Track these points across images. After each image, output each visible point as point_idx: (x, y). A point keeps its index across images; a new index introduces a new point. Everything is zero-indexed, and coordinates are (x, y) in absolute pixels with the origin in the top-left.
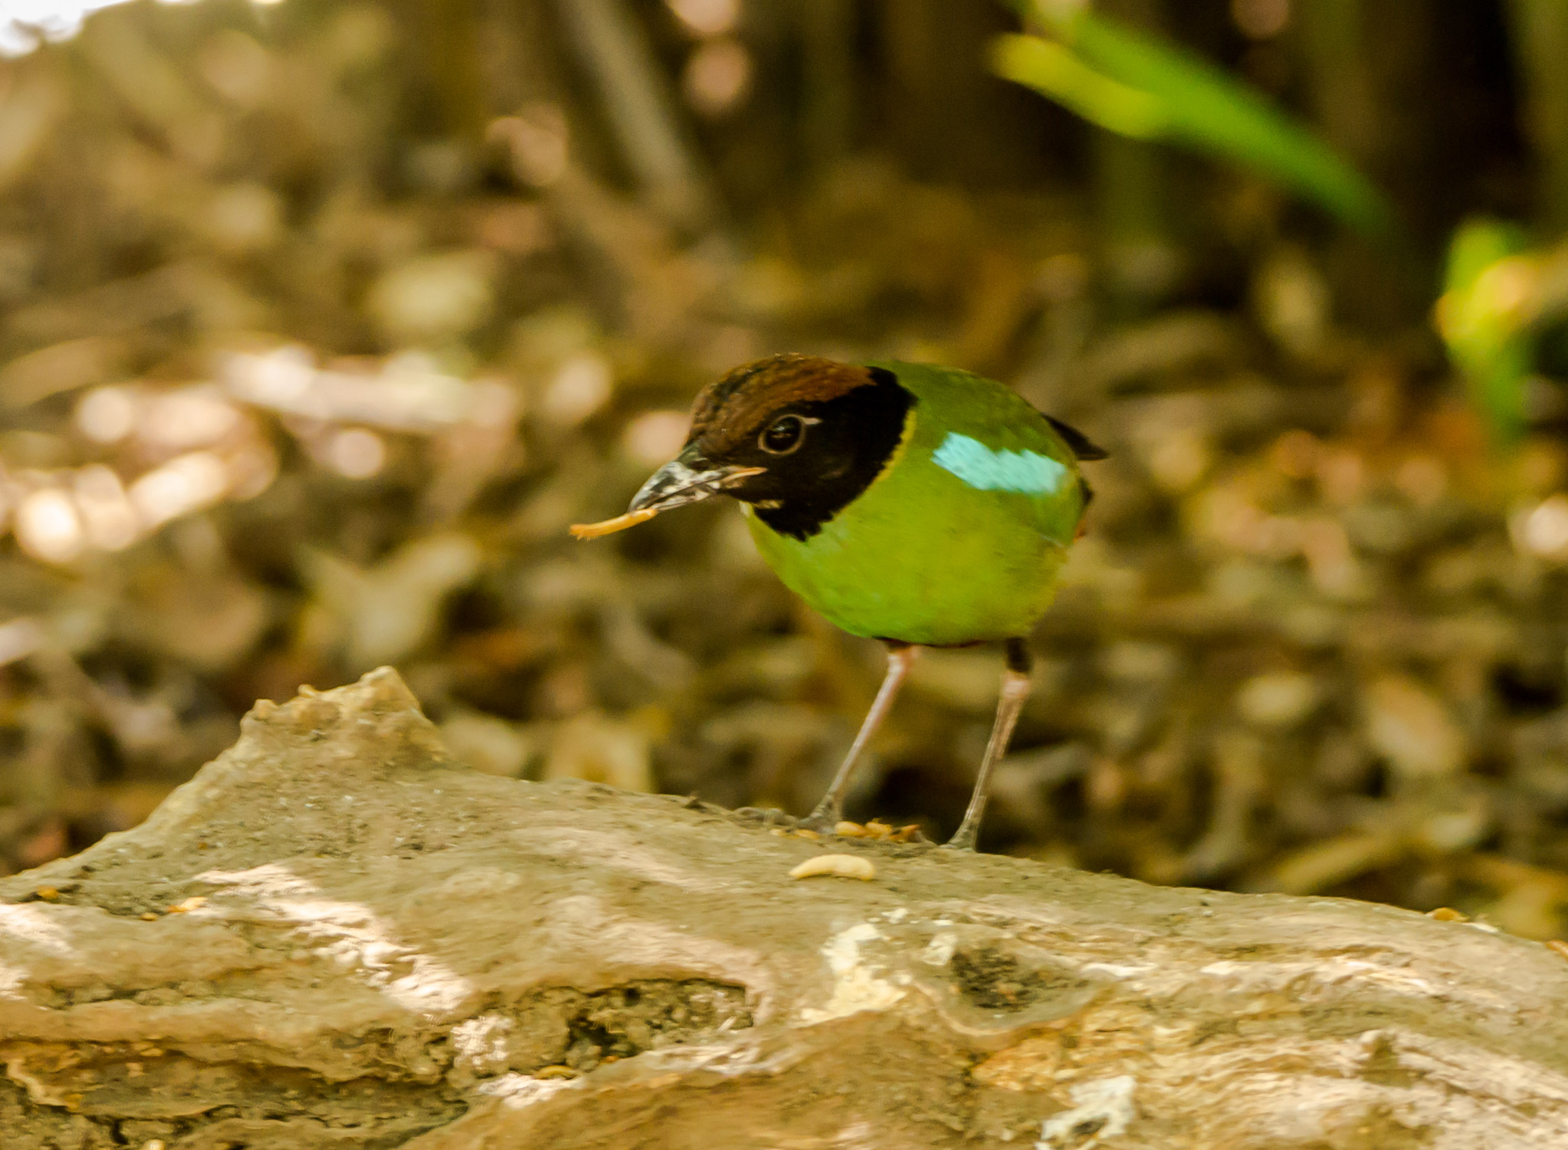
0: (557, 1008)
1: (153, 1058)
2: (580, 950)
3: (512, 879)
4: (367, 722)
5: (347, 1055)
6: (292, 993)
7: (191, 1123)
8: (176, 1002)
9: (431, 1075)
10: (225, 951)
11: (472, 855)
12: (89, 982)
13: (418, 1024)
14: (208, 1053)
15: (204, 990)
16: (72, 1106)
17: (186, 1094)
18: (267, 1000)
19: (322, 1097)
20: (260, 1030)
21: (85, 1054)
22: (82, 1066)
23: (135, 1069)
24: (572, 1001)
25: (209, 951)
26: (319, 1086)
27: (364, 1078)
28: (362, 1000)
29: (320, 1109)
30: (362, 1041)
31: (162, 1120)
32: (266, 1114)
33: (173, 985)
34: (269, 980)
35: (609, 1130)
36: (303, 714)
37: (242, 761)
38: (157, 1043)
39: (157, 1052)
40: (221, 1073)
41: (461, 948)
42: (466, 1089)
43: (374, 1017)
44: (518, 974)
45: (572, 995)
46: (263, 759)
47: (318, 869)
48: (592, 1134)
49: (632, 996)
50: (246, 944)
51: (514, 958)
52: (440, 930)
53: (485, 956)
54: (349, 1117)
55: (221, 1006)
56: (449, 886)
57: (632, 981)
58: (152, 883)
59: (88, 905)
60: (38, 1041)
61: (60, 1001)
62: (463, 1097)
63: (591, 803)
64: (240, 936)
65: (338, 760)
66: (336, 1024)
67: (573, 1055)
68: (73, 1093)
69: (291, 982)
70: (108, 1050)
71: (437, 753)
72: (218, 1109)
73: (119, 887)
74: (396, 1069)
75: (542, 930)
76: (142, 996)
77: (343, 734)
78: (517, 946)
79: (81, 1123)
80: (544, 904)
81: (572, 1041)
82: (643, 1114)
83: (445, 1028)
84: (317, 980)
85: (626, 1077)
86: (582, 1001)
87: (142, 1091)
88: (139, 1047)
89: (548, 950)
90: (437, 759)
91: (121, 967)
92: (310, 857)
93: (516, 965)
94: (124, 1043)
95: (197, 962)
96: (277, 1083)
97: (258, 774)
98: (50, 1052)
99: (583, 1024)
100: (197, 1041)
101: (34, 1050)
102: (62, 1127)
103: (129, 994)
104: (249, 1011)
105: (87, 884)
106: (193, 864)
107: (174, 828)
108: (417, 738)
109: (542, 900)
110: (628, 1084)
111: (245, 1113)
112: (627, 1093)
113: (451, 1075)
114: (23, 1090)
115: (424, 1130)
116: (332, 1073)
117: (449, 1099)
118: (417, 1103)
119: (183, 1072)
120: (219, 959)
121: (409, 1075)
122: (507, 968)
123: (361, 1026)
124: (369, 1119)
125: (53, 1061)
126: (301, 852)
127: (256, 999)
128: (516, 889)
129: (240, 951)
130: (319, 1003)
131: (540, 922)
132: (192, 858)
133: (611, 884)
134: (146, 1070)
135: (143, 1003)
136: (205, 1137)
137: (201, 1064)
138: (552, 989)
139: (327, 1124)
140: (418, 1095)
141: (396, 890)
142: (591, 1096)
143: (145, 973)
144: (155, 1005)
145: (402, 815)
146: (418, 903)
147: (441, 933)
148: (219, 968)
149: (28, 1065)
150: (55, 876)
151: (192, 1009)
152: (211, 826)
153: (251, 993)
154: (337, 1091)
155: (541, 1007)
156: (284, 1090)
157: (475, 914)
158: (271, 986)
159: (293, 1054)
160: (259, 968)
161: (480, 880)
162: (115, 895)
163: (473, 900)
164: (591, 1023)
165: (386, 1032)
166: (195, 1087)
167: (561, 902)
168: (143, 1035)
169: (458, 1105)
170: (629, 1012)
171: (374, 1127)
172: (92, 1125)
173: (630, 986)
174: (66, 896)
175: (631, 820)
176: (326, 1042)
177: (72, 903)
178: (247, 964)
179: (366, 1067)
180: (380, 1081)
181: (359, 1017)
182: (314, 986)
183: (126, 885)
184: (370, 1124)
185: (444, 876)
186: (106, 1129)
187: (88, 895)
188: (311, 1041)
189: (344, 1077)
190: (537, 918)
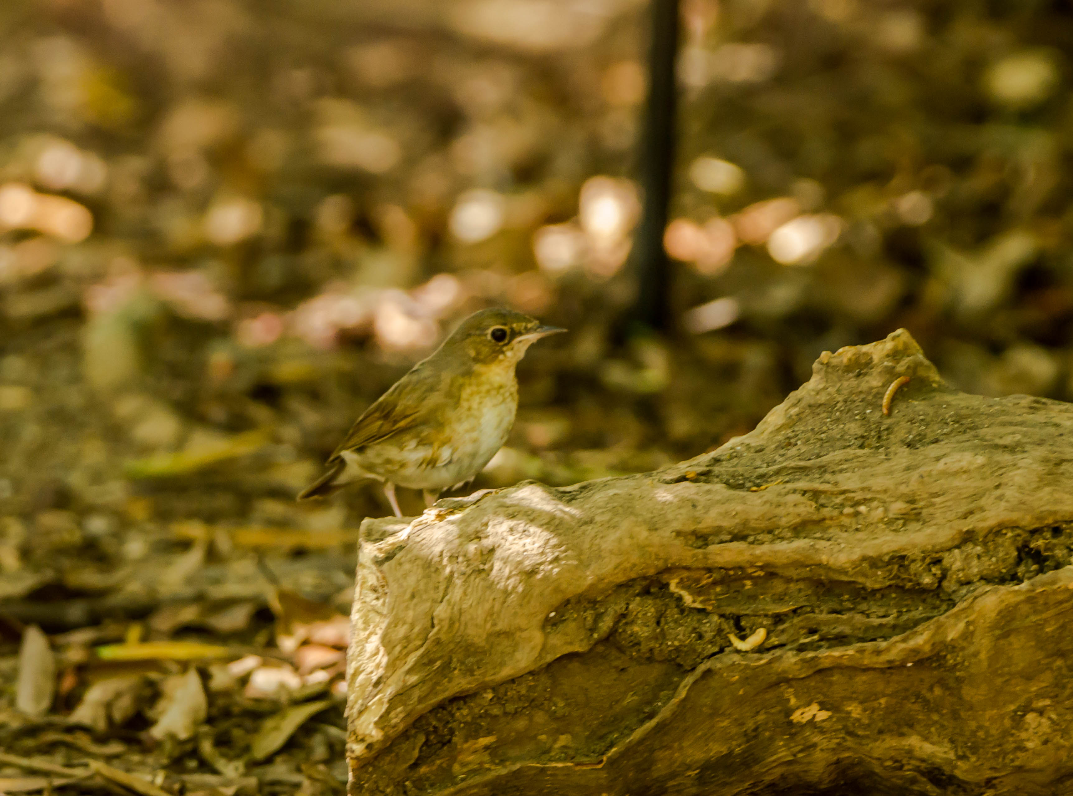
0: (1010, 541)
1: (759, 577)
2: (1023, 503)
3: (980, 460)
4: (890, 364)
5: (879, 573)
6: (845, 535)
7: (782, 617)
8: (772, 542)
9: (932, 584)
10: (802, 510)
11: (955, 445)
12: (718, 531)
13: (923, 552)
14: (793, 573)
15: (789, 534)
16: (710, 608)
17: (780, 599)
18: (829, 540)
19: (865, 599)
20: (824, 558)
21: (715, 575)
22: (715, 583)
23: (748, 584)
24: (1019, 535)
25: (791, 510)
26: (862, 592)
27: (890, 586)
28: (888, 538)
29: (864, 606)
30: (888, 563)
31: (766, 616)
32: (830, 610)
33: (770, 532)
34: (830, 527)
35: (1044, 616)
36: (850, 360)
37: (813, 390)
38: (762, 568)
39: (762, 574)
40: (801, 585)
41: (948, 504)
42: (954, 592)
43: (896, 549)
44: (984, 520)
45: (1018, 531)
46: (825, 388)
47: (860, 457)
48: (1034, 618)
49: (1056, 531)
50: (814, 505)
51: (982, 509)
52: (936, 493)
53: (964, 508)
54: (882, 612)
55: (801, 543)
56: (941, 465)
57: (1056, 522)
58: (757, 468)
59: (717, 483)
60: (687, 569)
61: (700, 543)
62: (951, 597)
63: (1032, 410)
64: (811, 500)
65: (872, 388)
66: (871, 553)
67: (1021, 570)
68: (711, 600)
69: (844, 528)
70: (731, 573)
71: (934, 381)
72: (801, 607)
73: (736, 471)
74: (910, 581)
75: (999, 492)
76: (751, 539)
77: (876, 371)
78: (983, 502)
79: (715, 618)
80: (1001, 475)
81: (1019, 560)
82: (1066, 605)
83: (940, 554)
84: (859, 526)
85: (1054, 582)
86: (1025, 535)
87: (752, 598)
88: (750, 571)
89: (1003, 504)
90: (935, 385)
91: (737, 521)
92: (855, 449)
93: (984, 513)
94: (741, 568)
95: (785, 517)
96: (837, 591)
97: (823, 398)
98: (696, 575)
99: (1027, 550)
100: (786, 566)
101: (685, 574)
102: (704, 621)
103: (743, 538)
104: (817, 546)
105: (717, 469)
106: (783, 455)
107: (771, 432)
108: (922, 373)
109: (1000, 472)
110: (1056, 587)
111: (817, 611)
112: (1055, 592)
113: (945, 584)
114: (680, 599)
115: (929, 618)
116: (870, 584)
117: (944, 598)
118: (924, 601)
119: (778, 586)
120: (799, 515)
121: (919, 584)
122: (977, 516)
123: (887, 554)
124: (894, 613)
125: (698, 581)
126: (849, 446)
127: (821, 538)
128: (983, 466)
129: (812, 510)
130: (860, 540)
131: (998, 487)
132: (782, 452)
133: (1043, 461)
134: (755, 584)
135: (752, 543)
136: (792, 626)
137: (789, 580)
138: (1006, 528)
139: (868, 616)
140: (924, 596)
141: (908, 469)
142: (1033, 594)
143: (753, 524)
144: (759, 544)
145: (911, 421)
146: (922, 477)
147: (937, 495)
148: (798, 520)
149: (681, 584)
150: (698, 465)
151: (782, 546)
152: (793, 431)
153: (818, 535)
154: (874, 595)
155: (1000, 540)
156: (842, 595)
157: (957, 482)
158: (831, 530)
159: (846, 573)
160: (824, 520)
161: (960, 461)
162: (733, 476)
163: (955, 474)
164: (1032, 549)
165: (903, 558)
166: (785, 594)
167: (1011, 474)
168: (751, 563)
169: (950, 602)
170: (1054, 541)
171: (898, 617)
172: (723, 620)
173: (1056, 525)
174: (703, 478)
175: (1056, 420)
176: (865, 565)
177: (707, 482)
178: (815, 517)
179: (890, 580)
180: (900, 588)
181: (885, 549)
182: (857, 530)
183: (740, 470)
184: (895, 615)
185: (938, 459)
186: (732, 622)
187: (718, 477)
188: (856, 564)
189: (877, 586)
190: (996, 484)
